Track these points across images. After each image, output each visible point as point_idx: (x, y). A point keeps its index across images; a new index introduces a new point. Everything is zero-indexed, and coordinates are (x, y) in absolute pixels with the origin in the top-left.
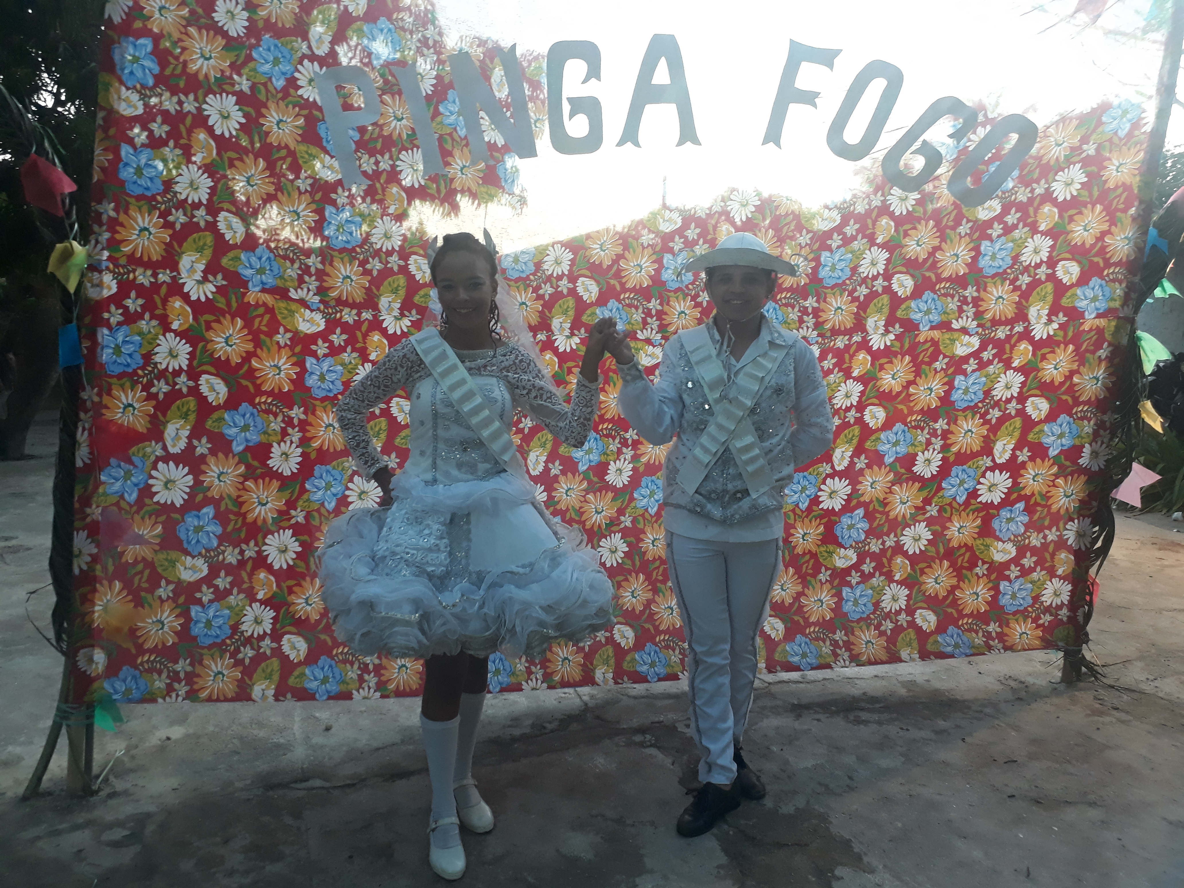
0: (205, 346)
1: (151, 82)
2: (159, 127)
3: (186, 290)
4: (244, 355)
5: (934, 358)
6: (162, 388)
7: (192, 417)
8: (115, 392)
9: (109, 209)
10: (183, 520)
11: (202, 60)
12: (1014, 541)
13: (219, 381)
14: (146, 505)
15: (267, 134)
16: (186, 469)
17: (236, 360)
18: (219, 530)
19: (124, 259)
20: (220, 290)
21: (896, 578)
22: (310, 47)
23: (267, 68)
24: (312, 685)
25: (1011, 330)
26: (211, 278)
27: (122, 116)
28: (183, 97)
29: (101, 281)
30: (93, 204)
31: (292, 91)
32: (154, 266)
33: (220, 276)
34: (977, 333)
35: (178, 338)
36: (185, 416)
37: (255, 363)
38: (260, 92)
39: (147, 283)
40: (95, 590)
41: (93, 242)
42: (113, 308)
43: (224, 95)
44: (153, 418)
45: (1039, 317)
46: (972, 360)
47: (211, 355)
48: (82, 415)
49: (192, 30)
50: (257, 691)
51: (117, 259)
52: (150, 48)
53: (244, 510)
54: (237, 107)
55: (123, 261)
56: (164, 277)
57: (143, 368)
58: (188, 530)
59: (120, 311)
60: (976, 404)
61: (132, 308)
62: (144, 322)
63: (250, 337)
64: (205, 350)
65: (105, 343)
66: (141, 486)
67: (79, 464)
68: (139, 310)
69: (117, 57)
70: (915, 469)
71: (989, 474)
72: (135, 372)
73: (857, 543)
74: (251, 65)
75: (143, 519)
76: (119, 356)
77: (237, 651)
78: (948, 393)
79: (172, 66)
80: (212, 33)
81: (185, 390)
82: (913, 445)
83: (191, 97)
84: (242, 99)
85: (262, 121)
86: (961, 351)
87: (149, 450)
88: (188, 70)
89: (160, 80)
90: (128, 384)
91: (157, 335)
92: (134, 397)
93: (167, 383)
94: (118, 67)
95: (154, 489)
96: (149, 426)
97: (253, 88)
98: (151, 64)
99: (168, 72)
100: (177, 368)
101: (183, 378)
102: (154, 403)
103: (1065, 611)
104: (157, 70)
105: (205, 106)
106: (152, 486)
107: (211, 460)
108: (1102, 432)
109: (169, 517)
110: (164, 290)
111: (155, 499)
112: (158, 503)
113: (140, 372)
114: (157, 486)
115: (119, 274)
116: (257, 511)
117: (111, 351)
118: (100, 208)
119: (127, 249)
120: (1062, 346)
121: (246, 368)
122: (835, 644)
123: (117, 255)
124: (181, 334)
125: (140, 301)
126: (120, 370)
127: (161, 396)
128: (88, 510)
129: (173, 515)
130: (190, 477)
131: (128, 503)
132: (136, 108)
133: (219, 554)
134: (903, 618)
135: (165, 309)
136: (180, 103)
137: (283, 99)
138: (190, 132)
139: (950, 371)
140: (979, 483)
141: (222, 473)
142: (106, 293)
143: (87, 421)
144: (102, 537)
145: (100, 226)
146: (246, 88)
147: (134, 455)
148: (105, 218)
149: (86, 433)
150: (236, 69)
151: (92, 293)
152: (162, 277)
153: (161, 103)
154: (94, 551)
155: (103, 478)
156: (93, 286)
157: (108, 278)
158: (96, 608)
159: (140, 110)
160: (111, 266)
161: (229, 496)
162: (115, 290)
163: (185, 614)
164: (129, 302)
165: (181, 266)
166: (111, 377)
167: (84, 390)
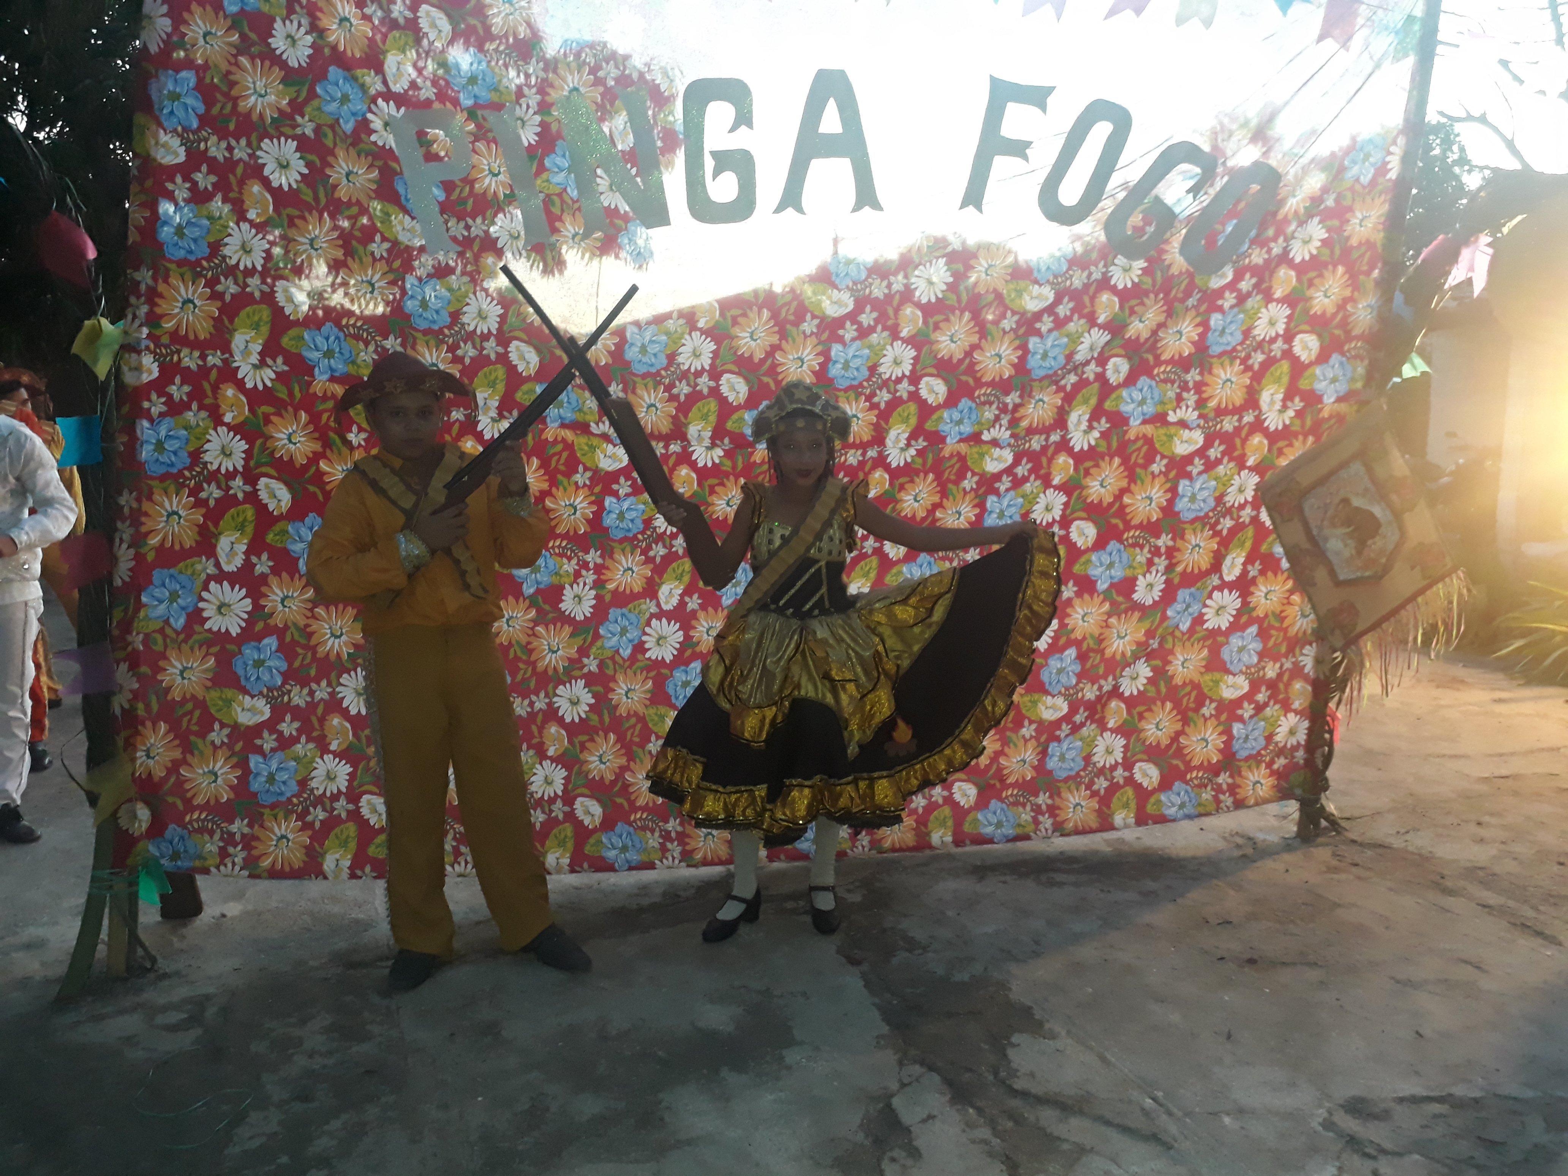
0: (265, 443)
1: (195, 124)
2: (205, 177)
3: (240, 375)
4: (311, 455)
5: (1150, 459)
6: (213, 492)
7: (250, 529)
8: (156, 497)
9: (146, 277)
10: (240, 652)
11: (255, 97)
12: (1246, 674)
13: (282, 486)
14: (195, 633)
15: (334, 187)
16: (244, 591)
17: (300, 460)
18: (284, 666)
19: (167, 336)
20: (280, 377)
21: (1110, 725)
22: (385, 82)
23: (333, 107)
25: (1240, 420)
26: (269, 361)
27: (160, 164)
28: (233, 143)
29: (140, 363)
30: (128, 271)
31: (363, 136)
32: (202, 346)
33: (280, 360)
34: (1199, 426)
35: (232, 434)
36: (241, 528)
37: (323, 466)
38: (326, 136)
39: (193, 367)
40: (138, 733)
41: (130, 317)
42: (154, 396)
43: (283, 139)
44: (203, 530)
45: (1272, 402)
46: (1196, 460)
47: (272, 454)
48: (119, 525)
49: (244, 60)
50: (329, 862)
51: (158, 337)
52: (193, 82)
53: (313, 642)
54: (298, 155)
55: (165, 340)
56: (214, 359)
57: (190, 469)
58: (246, 664)
59: (163, 400)
60: (1206, 514)
61: (176, 396)
62: (191, 413)
63: (317, 435)
64: (264, 448)
65: (145, 438)
66: (190, 610)
67: (118, 582)
68: (185, 398)
69: (154, 94)
70: (1134, 595)
71: (1216, 594)
72: (180, 473)
73: (1067, 689)
74: (315, 103)
75: (192, 649)
76: (161, 453)
77: (306, 812)
78: (1171, 502)
79: (219, 106)
80: (267, 63)
82: (1130, 567)
83: (243, 142)
84: (304, 145)
85: (328, 171)
86: (1182, 449)
87: (199, 567)
88: (240, 109)
89: (205, 120)
90: (172, 488)
91: (206, 429)
92: (179, 503)
93: (219, 487)
94: (155, 106)
95: (205, 614)
96: (198, 538)
97: (317, 130)
98: (195, 103)
99: (215, 111)
100: (231, 469)
101: (238, 482)
102: (203, 510)
103: (1301, 753)
104: (201, 109)
105: (259, 153)
107: (273, 581)
109: (223, 648)
110: (214, 374)
111: (207, 626)
112: (210, 630)
113: (187, 473)
114: (209, 611)
115: (161, 355)
116: (330, 643)
117: (152, 447)
118: (138, 276)
119: (168, 325)
120: (1301, 437)
121: (313, 471)
122: (1037, 809)
123: (158, 332)
124: (236, 429)
125: (187, 388)
126: (162, 470)
128: (129, 638)
129: (228, 646)
130: (248, 601)
131: (175, 631)
132: (177, 155)
133: (284, 694)
134: (1120, 774)
135: (216, 398)
136: (230, 149)
137: (354, 144)
138: (241, 183)
139: (1172, 474)
140: (1205, 606)
141: (287, 597)
142: (145, 378)
143: (125, 531)
144: (144, 669)
145: (138, 298)
146: (309, 131)
147: (181, 572)
148: (143, 287)
149: (124, 546)
150: (297, 107)
151: (129, 378)
152: (211, 360)
153: (207, 149)
154: (136, 686)
155: (144, 599)
156: (130, 369)
157: (147, 360)
158: (139, 754)
159: (182, 158)
160: (152, 346)
161: (295, 624)
162: (156, 374)
163: (243, 765)
164: (173, 389)
165: (233, 346)
166: (152, 478)
167: (121, 494)
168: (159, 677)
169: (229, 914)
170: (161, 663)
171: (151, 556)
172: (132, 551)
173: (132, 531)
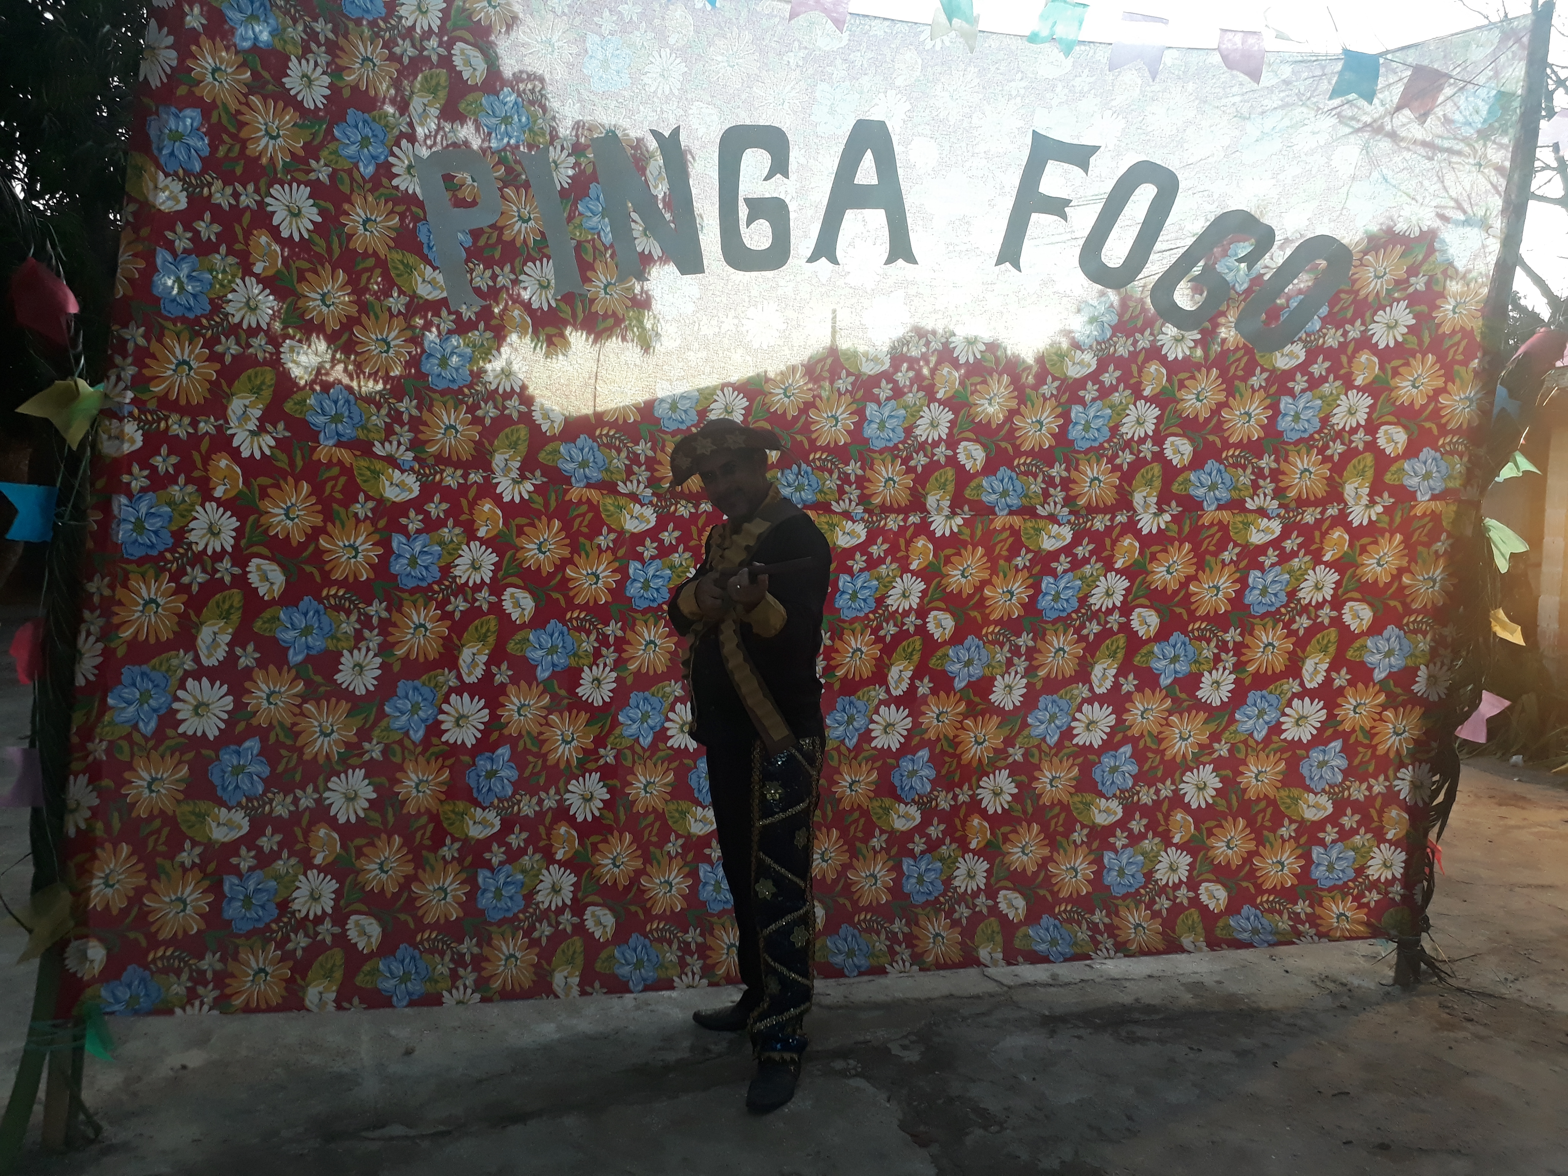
0: (258, 520)
1: (197, 167)
2: (208, 227)
3: (235, 444)
4: (309, 531)
5: (1222, 547)
6: (197, 576)
7: (236, 617)
8: (133, 583)
9: (136, 335)
10: (218, 758)
11: (266, 139)
12: (1329, 793)
13: (275, 567)
14: (167, 738)
15: (350, 237)
16: (225, 687)
17: (298, 537)
18: (266, 771)
19: (155, 400)
20: (281, 444)
21: (1175, 840)
22: (410, 126)
23: (352, 150)
24: (388, 985)
25: (1322, 513)
26: (269, 427)
27: (159, 211)
28: (240, 188)
29: (122, 431)
30: (115, 327)
31: (384, 180)
32: (193, 412)
33: (281, 426)
34: (1278, 515)
35: (221, 510)
36: (226, 616)
37: (323, 542)
38: (343, 183)
39: (183, 435)
40: (94, 857)
41: (113, 379)
42: (136, 469)
43: (295, 185)
44: (183, 618)
45: (1358, 497)
46: (1270, 551)
47: (266, 532)
48: (87, 614)
49: (255, 100)
50: (312, 995)
51: (144, 403)
52: (197, 121)
53: (300, 742)
54: (311, 201)
55: (152, 405)
56: (207, 426)
57: (172, 550)
58: (224, 772)
59: (146, 473)
60: (1278, 609)
61: (161, 469)
62: (177, 488)
63: (319, 507)
64: (257, 525)
65: (122, 516)
66: (163, 711)
67: (80, 681)
69: (153, 133)
70: (1199, 694)
71: (1296, 702)
72: (161, 556)
73: (1122, 791)
74: (332, 146)
75: (163, 757)
76: (140, 533)
77: (287, 939)
78: (1240, 593)
79: (225, 148)
80: (281, 104)
81: (227, 579)
82: (1196, 662)
83: (251, 188)
84: (317, 191)
85: (343, 220)
86: (1256, 538)
87: (175, 662)
88: (248, 152)
89: (209, 163)
90: (151, 573)
91: (193, 505)
92: (158, 589)
93: (204, 571)
94: (154, 146)
95: (180, 716)
96: (177, 629)
97: (332, 176)
98: (199, 144)
99: (221, 153)
100: (218, 549)
101: (226, 563)
102: (185, 597)
103: (1397, 887)
104: (206, 150)
105: (268, 200)
106: (178, 711)
107: (259, 675)
108: (1442, 651)
109: (198, 754)
110: (205, 445)
111: (181, 729)
112: (184, 734)
113: (168, 555)
114: (184, 712)
115: (147, 422)
116: (318, 743)
117: (131, 527)
118: (126, 334)
119: (158, 389)
120: (1387, 535)
121: (311, 548)
122: (1094, 928)
123: (144, 397)
124: (226, 504)
125: (174, 460)
126: (141, 552)
127: (195, 588)
128: (90, 746)
129: (204, 751)
130: (230, 698)
131: (144, 736)
132: (177, 201)
133: (265, 804)
134: (1183, 894)
135: (206, 470)
136: (236, 195)
137: (372, 191)
138: (248, 233)
139: (1242, 565)
140: (1284, 714)
141: (273, 692)
142: (127, 448)
143: (93, 622)
144: (107, 783)
145: (124, 357)
146: (323, 176)
147: (154, 668)
148: (131, 346)
149: (92, 639)
150: (312, 151)
151: (108, 448)
152: (204, 427)
153: (211, 195)
154: (97, 802)
155: (110, 701)
156: (110, 438)
157: (130, 428)
158: (95, 882)
159: (183, 204)
160: (136, 411)
161: (281, 724)
162: (139, 443)
163: (216, 888)
164: (158, 461)
165: (230, 412)
166: (129, 562)
167: (90, 579)
168: (123, 791)
169: (191, 1065)
170: (127, 775)
171: (121, 652)
172: (100, 646)
173: (101, 622)
